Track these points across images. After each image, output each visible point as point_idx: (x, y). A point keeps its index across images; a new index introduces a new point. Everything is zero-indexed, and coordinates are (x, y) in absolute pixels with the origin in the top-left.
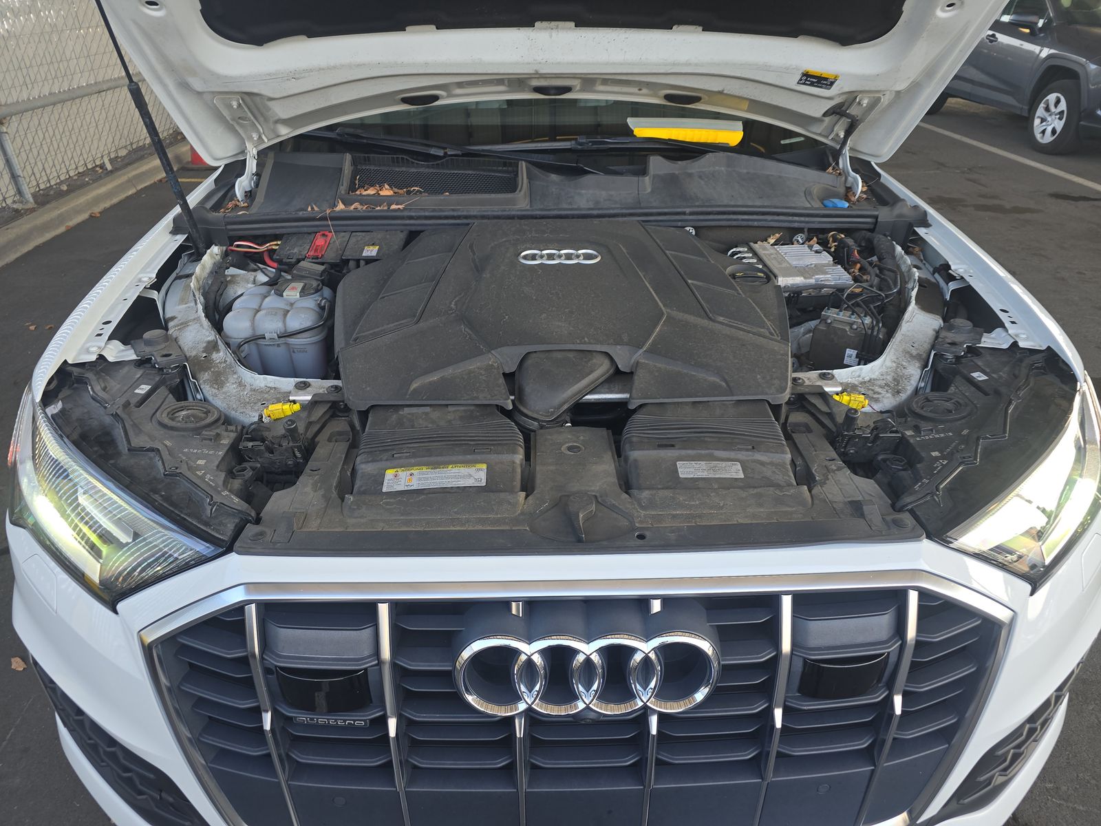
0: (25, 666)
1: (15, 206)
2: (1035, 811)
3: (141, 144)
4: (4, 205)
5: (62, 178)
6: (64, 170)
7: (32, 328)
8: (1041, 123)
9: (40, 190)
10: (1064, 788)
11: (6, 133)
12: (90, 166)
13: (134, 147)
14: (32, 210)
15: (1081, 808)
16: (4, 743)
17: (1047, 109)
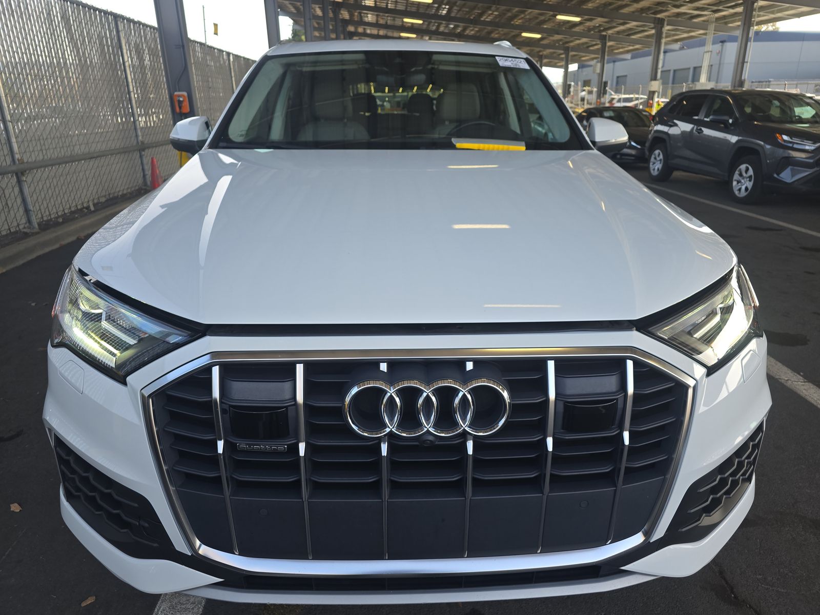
0: (21, 509)
1: (25, 230)
2: (750, 592)
3: (116, 195)
4: (18, 229)
5: (60, 214)
6: (61, 209)
7: (33, 304)
8: (738, 183)
9: (43, 221)
10: (770, 578)
11: (26, 181)
12: (79, 207)
13: (111, 196)
14: (37, 233)
15: (782, 590)
16: (4, 557)
17: (741, 175)
